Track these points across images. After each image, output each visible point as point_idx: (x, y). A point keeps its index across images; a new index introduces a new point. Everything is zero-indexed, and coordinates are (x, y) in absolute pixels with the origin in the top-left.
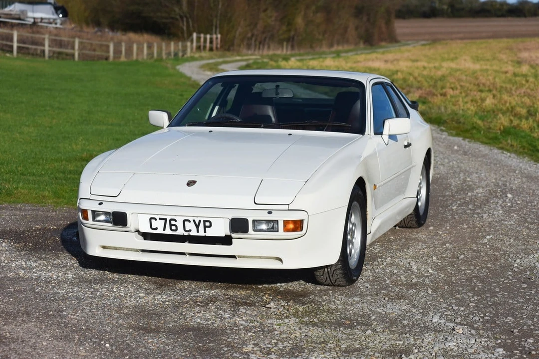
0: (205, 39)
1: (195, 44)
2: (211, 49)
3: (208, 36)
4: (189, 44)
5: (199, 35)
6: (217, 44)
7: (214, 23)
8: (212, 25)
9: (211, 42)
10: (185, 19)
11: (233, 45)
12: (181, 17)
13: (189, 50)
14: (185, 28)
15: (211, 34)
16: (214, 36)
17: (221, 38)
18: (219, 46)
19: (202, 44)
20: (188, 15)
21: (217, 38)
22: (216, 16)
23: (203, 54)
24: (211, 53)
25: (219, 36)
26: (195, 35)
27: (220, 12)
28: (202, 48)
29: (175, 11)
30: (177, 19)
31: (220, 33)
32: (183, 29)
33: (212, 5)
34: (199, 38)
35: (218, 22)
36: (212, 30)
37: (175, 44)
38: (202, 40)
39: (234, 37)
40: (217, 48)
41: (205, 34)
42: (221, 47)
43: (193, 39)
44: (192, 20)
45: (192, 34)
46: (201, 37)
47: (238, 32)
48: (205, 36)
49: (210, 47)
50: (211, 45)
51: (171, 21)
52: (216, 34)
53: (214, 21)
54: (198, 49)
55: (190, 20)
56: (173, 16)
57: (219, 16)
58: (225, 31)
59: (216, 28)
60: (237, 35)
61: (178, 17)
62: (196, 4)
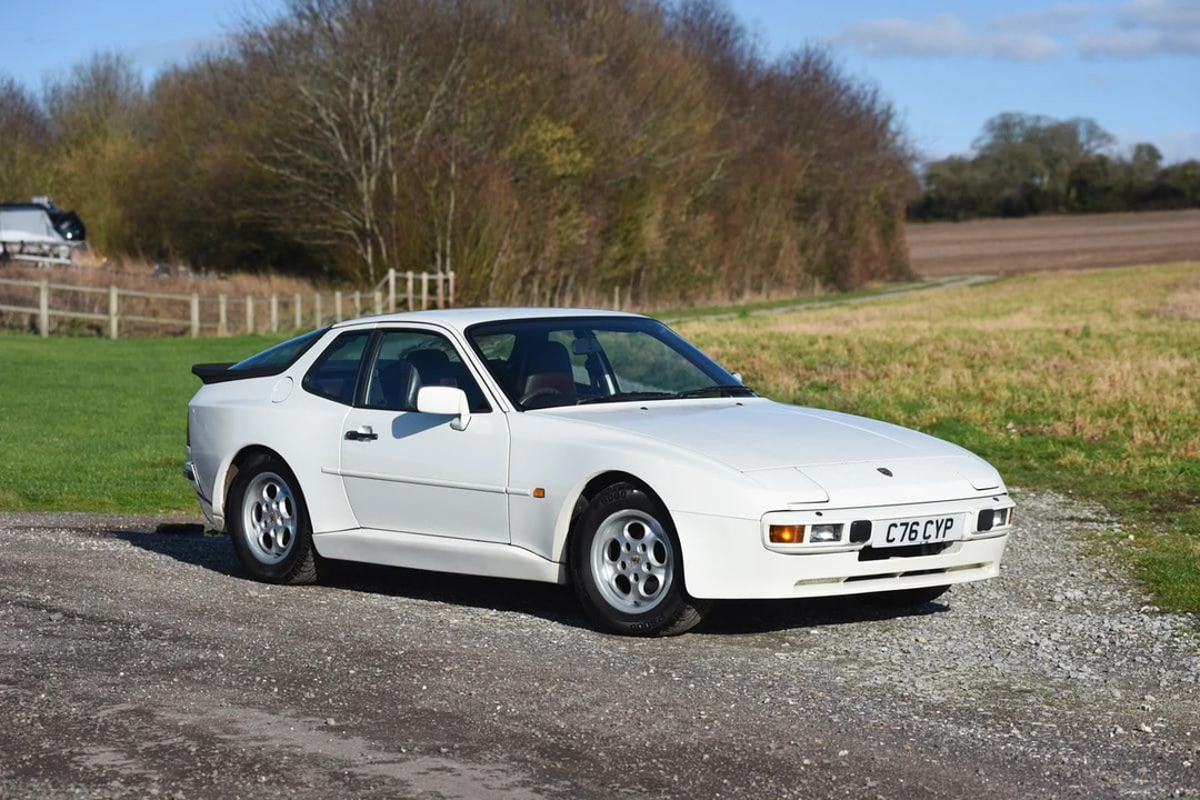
0: (418, 284)
1: (392, 296)
2: (433, 307)
3: (425, 277)
4: (378, 295)
5: (401, 275)
6: (447, 294)
7: (440, 246)
8: (435, 250)
9: (433, 290)
10: (369, 239)
11: (485, 293)
12: (361, 234)
13: (379, 310)
14: (369, 259)
15: (432, 272)
16: (440, 276)
17: (456, 280)
18: (451, 299)
19: (410, 295)
20: (376, 229)
21: (446, 281)
22: (444, 229)
25: (451, 275)
26: (392, 274)
27: (451, 220)
28: (411, 303)
29: (343, 218)
30: (351, 239)
31: (454, 269)
32: (365, 261)
33: (432, 202)
34: (402, 282)
35: (448, 243)
36: (434, 260)
37: (343, 296)
38: (410, 284)
39: (489, 276)
40: (446, 301)
41: (418, 269)
42: (457, 298)
43: (387, 284)
44: (385, 241)
45: (385, 272)
46: (406, 280)
47: (496, 266)
48: (418, 276)
49: (428, 301)
50: (433, 298)
51: (335, 242)
52: (444, 271)
53: (439, 240)
54: (402, 306)
55: (381, 239)
56: (340, 231)
57: (449, 228)
58: (465, 262)
59: (444, 257)
60: (495, 273)
61: (352, 233)
62: (394, 201)
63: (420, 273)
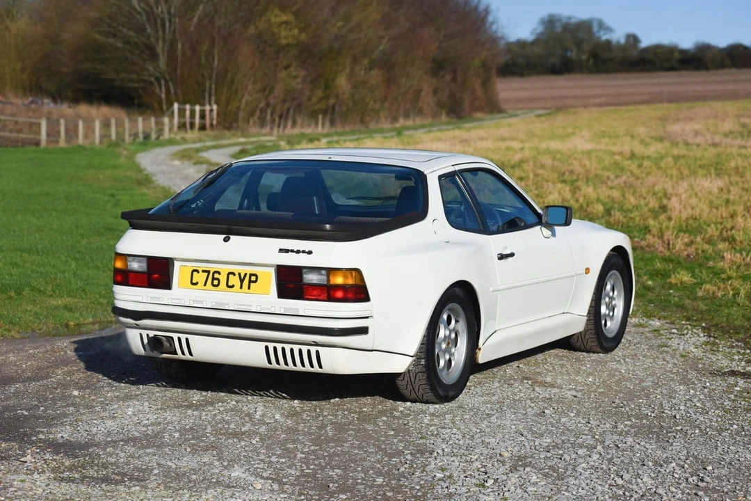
0: (193, 112)
1: (176, 120)
2: (203, 128)
3: (198, 108)
4: (166, 120)
5: (182, 107)
6: (212, 119)
7: (207, 89)
8: (204, 91)
9: (203, 116)
10: (163, 83)
11: (236, 120)
12: (158, 80)
13: (167, 129)
14: (163, 96)
15: (202, 105)
16: (207, 108)
17: (218, 110)
18: (215, 122)
19: (188, 120)
20: (168, 77)
21: (211, 111)
22: (210, 78)
23: (190, 135)
24: (203, 133)
25: (215, 107)
26: (176, 106)
27: (215, 72)
28: (188, 125)
29: (148, 70)
30: (151, 83)
31: (217, 103)
32: (160, 98)
33: (203, 61)
34: (182, 113)
35: (213, 87)
36: (204, 98)
37: (144, 120)
38: (188, 113)
39: (239, 108)
40: (211, 125)
41: (193, 104)
42: (218, 123)
43: (173, 113)
44: (173, 84)
45: (171, 105)
46: (185, 110)
47: (244, 101)
48: (193, 108)
49: (200, 124)
50: (203, 121)
51: (142, 85)
52: (210, 104)
53: (207, 84)
54: (182, 126)
55: (170, 84)
56: (145, 78)
57: (214, 77)
58: (224, 99)
59: (210, 95)
60: (243, 105)
61: (153, 79)
62: (179, 59)
63: (195, 105)
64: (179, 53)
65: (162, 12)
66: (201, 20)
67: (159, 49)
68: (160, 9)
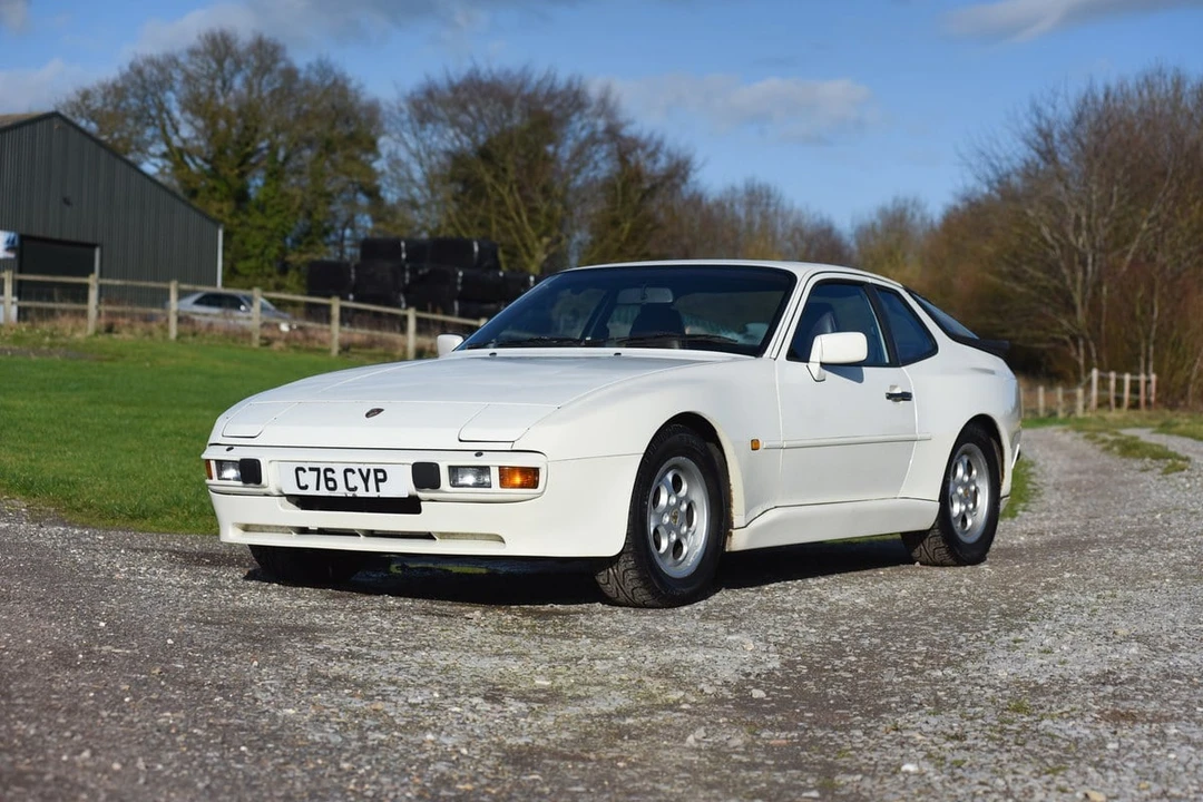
0: (1119, 383)
1: (1094, 392)
2: (1135, 405)
3: (1127, 377)
4: (1080, 392)
5: (1104, 374)
6: (1147, 393)
7: (1143, 352)
8: (1139, 354)
9: (1135, 389)
10: (1081, 343)
11: (1183, 396)
12: (1074, 339)
13: (1080, 404)
14: (1081, 361)
15: (1135, 373)
16: (1142, 377)
17: (1157, 382)
18: (1153, 399)
19: (1112, 394)
20: (1087, 334)
21: (1148, 382)
22: (1147, 337)
23: (1113, 414)
24: (1132, 412)
25: (1153, 377)
26: (1095, 373)
27: (1155, 326)
28: (1113, 402)
29: (1061, 325)
30: (1065, 343)
31: (1158, 372)
32: (1077, 363)
33: (1138, 312)
34: (1103, 382)
35: (1151, 348)
36: (1139, 365)
37: (1046, 391)
38: (1112, 384)
39: (1188, 378)
40: (1148, 403)
41: (1120, 371)
42: (1158, 400)
43: (1089, 383)
44: (1096, 345)
45: (1088, 371)
46: (1109, 379)
47: (1195, 369)
48: (1121, 377)
49: (1130, 400)
50: (1135, 397)
51: (1052, 345)
52: (1147, 374)
53: (1143, 345)
54: (1103, 403)
55: (1092, 344)
56: (1056, 336)
57: (1153, 334)
58: (1166, 366)
59: (1147, 360)
60: (1194, 376)
61: (1067, 338)
62: (1104, 310)
64: (1104, 302)
65: (1084, 246)
66: (1136, 256)
67: (1077, 299)
68: (1081, 240)
